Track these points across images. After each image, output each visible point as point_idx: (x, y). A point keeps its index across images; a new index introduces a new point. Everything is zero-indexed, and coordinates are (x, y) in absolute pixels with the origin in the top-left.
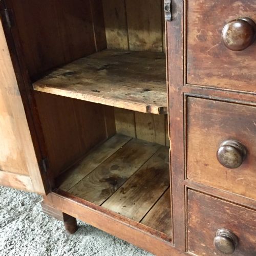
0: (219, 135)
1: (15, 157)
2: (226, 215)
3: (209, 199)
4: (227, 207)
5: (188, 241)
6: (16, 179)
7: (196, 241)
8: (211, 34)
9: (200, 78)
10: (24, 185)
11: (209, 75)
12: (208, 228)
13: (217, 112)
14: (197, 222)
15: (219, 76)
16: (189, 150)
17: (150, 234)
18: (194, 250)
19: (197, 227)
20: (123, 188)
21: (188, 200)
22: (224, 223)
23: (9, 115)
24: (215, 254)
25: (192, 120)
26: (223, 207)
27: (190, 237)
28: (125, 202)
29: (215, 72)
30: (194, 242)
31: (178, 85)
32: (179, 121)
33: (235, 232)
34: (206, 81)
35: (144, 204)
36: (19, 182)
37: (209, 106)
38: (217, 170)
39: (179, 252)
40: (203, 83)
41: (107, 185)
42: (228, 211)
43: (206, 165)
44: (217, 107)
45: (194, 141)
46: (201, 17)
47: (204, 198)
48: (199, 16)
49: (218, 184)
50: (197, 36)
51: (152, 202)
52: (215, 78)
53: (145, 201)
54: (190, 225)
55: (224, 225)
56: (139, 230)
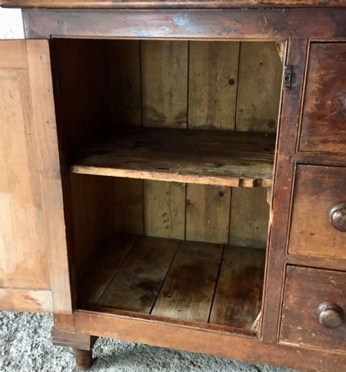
0: (329, 200)
1: (31, 264)
2: (330, 285)
3: (312, 272)
4: (331, 277)
5: (281, 328)
6: (27, 297)
7: (291, 326)
8: (329, 102)
9: (314, 145)
10: (39, 304)
11: (325, 142)
12: (308, 307)
13: (329, 177)
14: (295, 303)
15: (334, 142)
16: (293, 220)
17: (229, 334)
18: (288, 338)
19: (295, 308)
20: (164, 292)
21: (287, 279)
22: (327, 296)
23: (35, 206)
24: (314, 335)
25: (301, 188)
26: (328, 278)
27: (284, 323)
28: (177, 306)
29: (331, 138)
30: (288, 328)
31: (289, 153)
32: (286, 190)
33: (338, 304)
34: (321, 147)
35: (201, 304)
36: (30, 301)
37: (321, 172)
38: (324, 238)
39: (267, 346)
40: (317, 150)
41: (142, 292)
42: (332, 281)
43: (312, 234)
44: (330, 172)
45: (300, 210)
46: (321, 87)
47: (306, 272)
48: (318, 86)
49: (324, 253)
50: (315, 105)
51: (208, 301)
52: (331, 144)
53: (200, 301)
54: (286, 308)
55: (327, 298)
56: (215, 331)
